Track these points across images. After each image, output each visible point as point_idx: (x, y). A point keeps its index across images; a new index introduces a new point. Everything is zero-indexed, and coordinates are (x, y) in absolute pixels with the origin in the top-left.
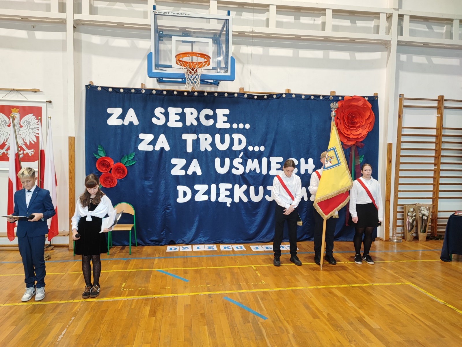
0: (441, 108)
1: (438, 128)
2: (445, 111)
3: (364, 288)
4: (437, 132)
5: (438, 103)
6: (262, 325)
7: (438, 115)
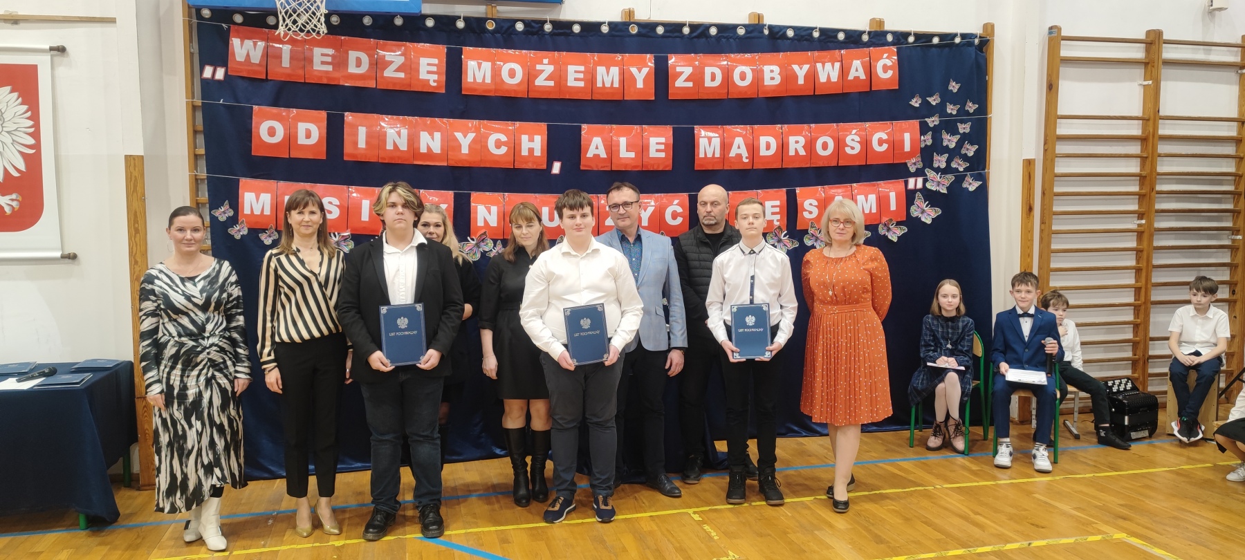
1: (1146, 117)
4: (1144, 129)
5: (1148, 51)
7: (1146, 83)
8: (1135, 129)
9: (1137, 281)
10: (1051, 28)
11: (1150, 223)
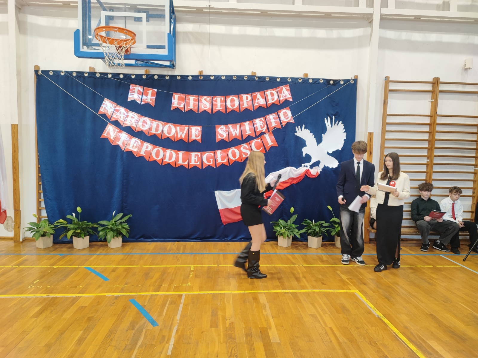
0: (436, 92)
1: (432, 115)
2: (440, 96)
3: (298, 294)
4: (431, 120)
5: (433, 87)
6: (146, 332)
8: (427, 120)
10: (386, 77)
11: (432, 161)
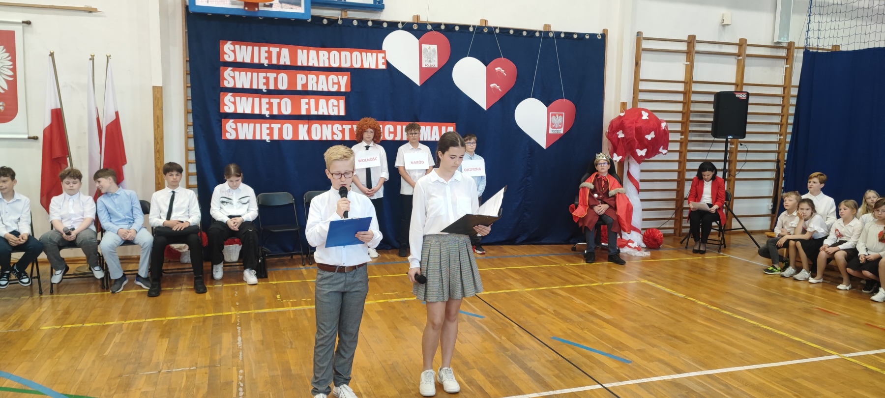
0: (692, 53)
1: (686, 81)
2: (697, 57)
3: (593, 287)
5: (688, 46)
7: (687, 63)
8: (681, 87)
9: (679, 168)
10: (638, 33)
11: (686, 137)
